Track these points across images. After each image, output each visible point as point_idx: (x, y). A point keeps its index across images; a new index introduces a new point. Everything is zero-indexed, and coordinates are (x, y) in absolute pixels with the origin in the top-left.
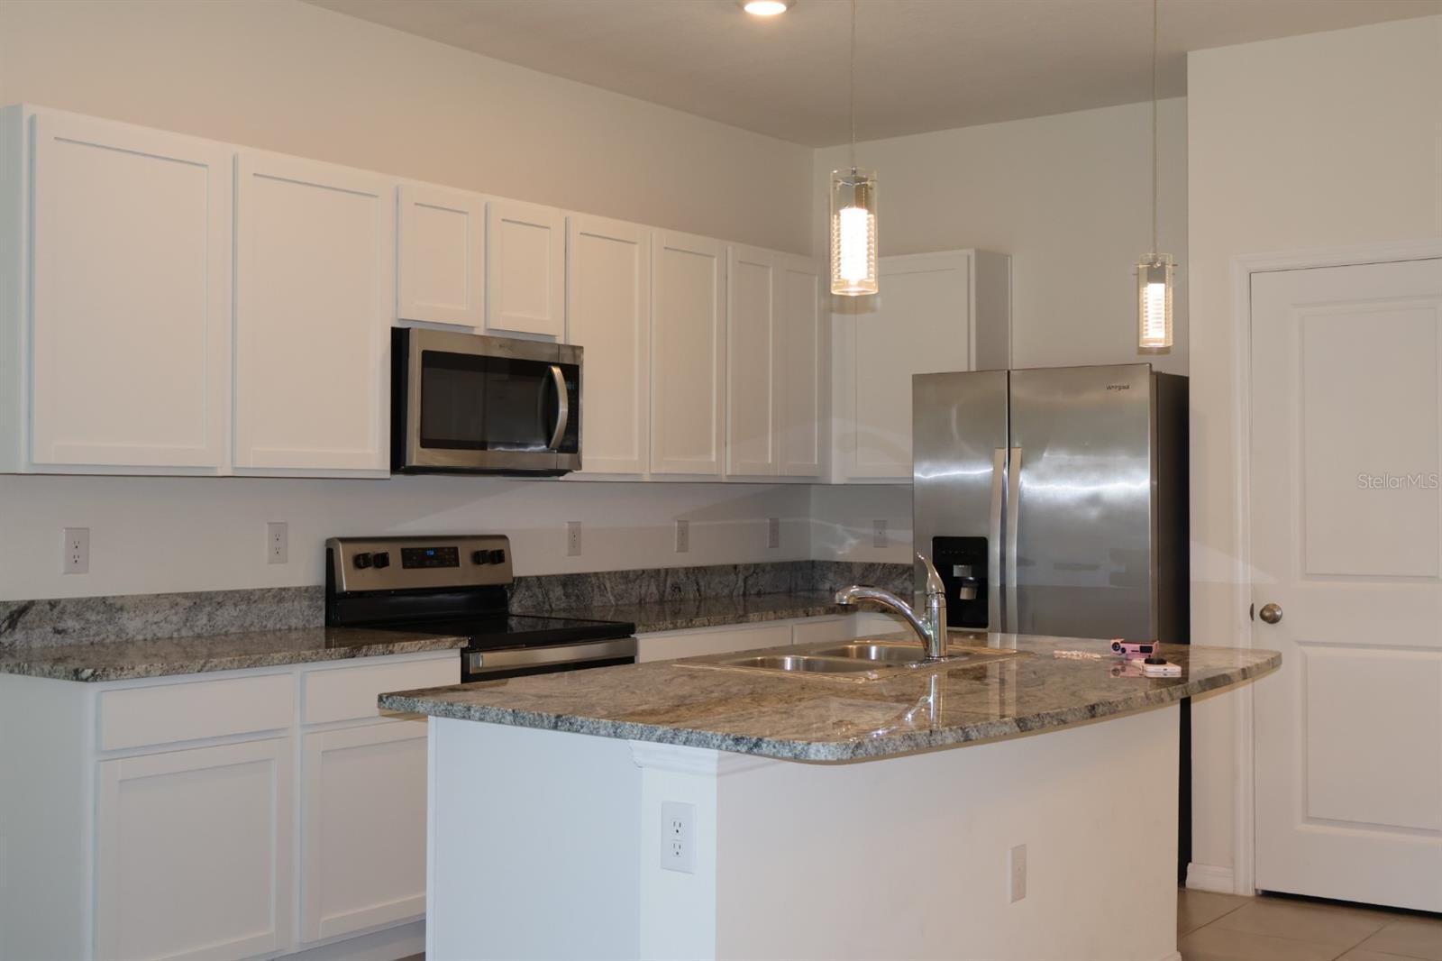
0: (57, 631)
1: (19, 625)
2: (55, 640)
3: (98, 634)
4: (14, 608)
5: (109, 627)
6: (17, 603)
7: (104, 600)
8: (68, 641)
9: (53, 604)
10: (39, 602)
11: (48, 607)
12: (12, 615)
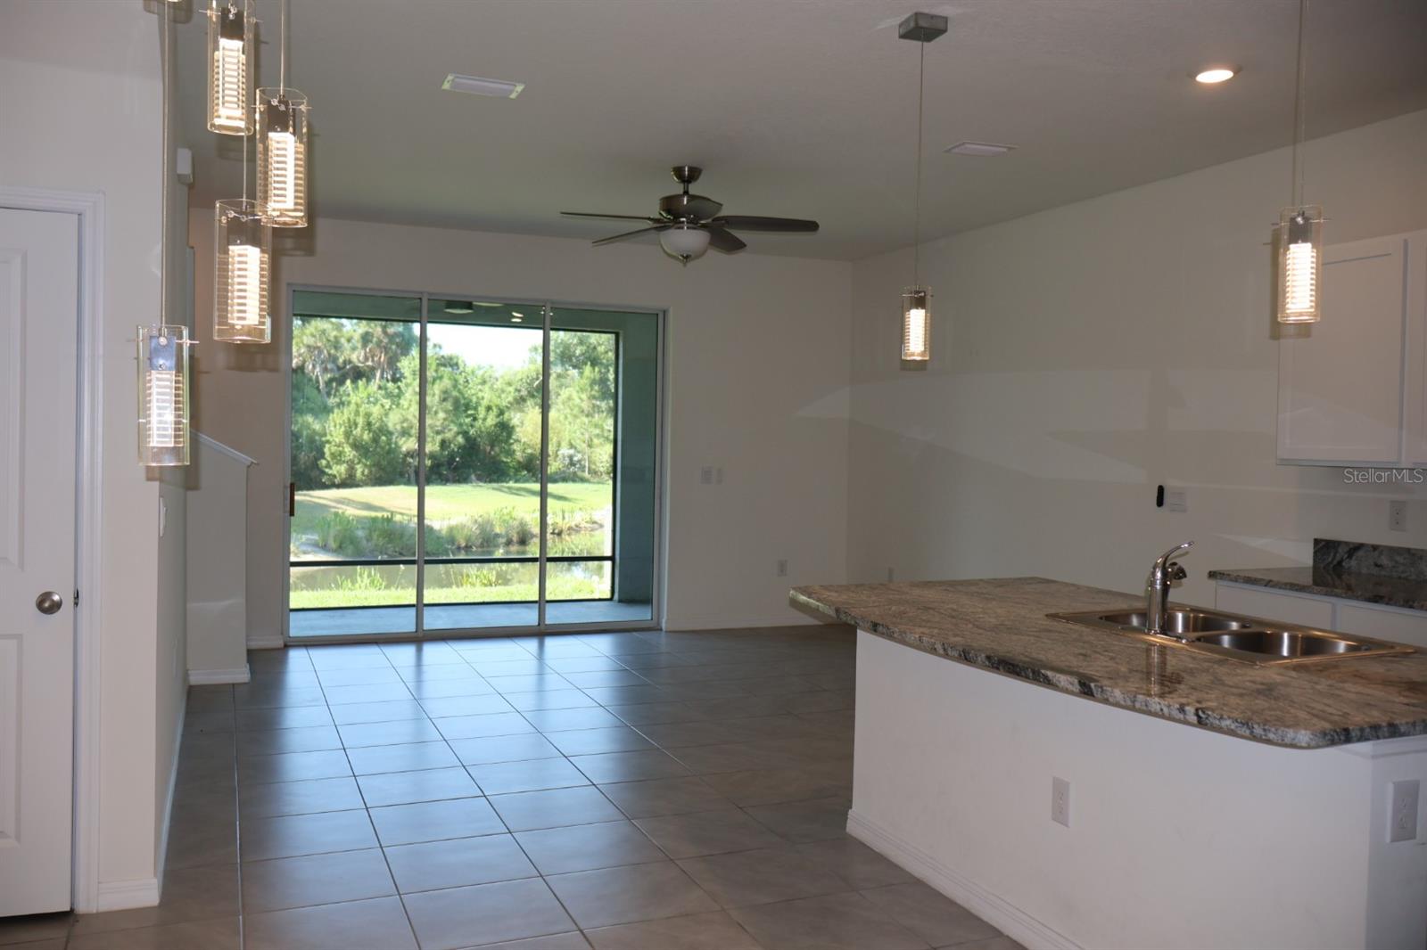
0: (1376, 565)
1: (1354, 558)
2: (1375, 571)
3: (1403, 572)
4: (1351, 546)
5: (1412, 569)
6: (1353, 543)
7: (1408, 550)
8: (1383, 573)
9: (1375, 548)
10: (1367, 545)
11: (1372, 549)
12: (1350, 549)
